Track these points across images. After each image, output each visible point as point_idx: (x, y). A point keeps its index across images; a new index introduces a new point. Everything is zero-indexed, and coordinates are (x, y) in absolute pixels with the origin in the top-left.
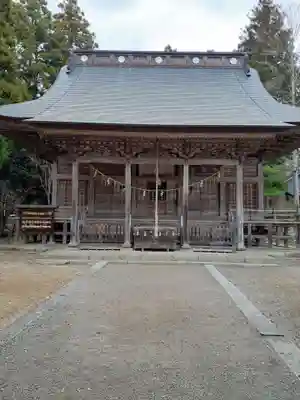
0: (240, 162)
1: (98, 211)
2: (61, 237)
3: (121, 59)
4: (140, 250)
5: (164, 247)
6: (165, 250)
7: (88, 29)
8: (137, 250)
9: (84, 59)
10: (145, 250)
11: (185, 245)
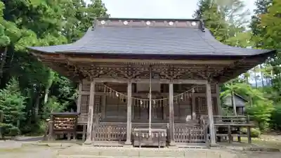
0: (209, 81)
1: (108, 117)
2: (81, 135)
3: (126, 23)
4: (138, 147)
5: (156, 144)
6: (157, 147)
7: (107, 12)
8: (136, 146)
9: (103, 22)
10: (142, 147)
11: (172, 143)
